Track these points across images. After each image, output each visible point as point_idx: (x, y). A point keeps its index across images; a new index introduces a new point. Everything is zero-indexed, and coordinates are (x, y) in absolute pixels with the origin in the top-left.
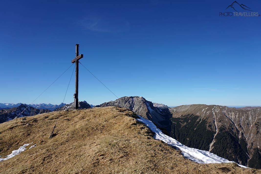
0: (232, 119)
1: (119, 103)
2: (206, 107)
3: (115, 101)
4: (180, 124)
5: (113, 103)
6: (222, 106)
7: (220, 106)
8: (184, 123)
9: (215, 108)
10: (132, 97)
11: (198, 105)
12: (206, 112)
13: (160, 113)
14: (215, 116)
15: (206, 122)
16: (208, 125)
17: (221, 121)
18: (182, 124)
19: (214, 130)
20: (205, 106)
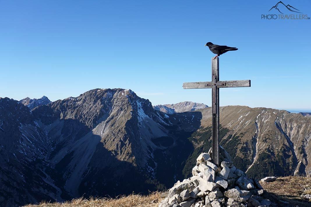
0: (290, 136)
1: (84, 101)
2: (247, 112)
3: (78, 97)
4: (192, 144)
5: (74, 101)
6: (278, 110)
7: (274, 110)
8: (200, 142)
9: (263, 114)
10: (109, 89)
11: (236, 106)
12: (245, 121)
13: (163, 122)
14: (259, 130)
15: (239, 142)
16: (240, 147)
17: (268, 140)
18: (196, 144)
19: (250, 158)
20: (246, 109)
